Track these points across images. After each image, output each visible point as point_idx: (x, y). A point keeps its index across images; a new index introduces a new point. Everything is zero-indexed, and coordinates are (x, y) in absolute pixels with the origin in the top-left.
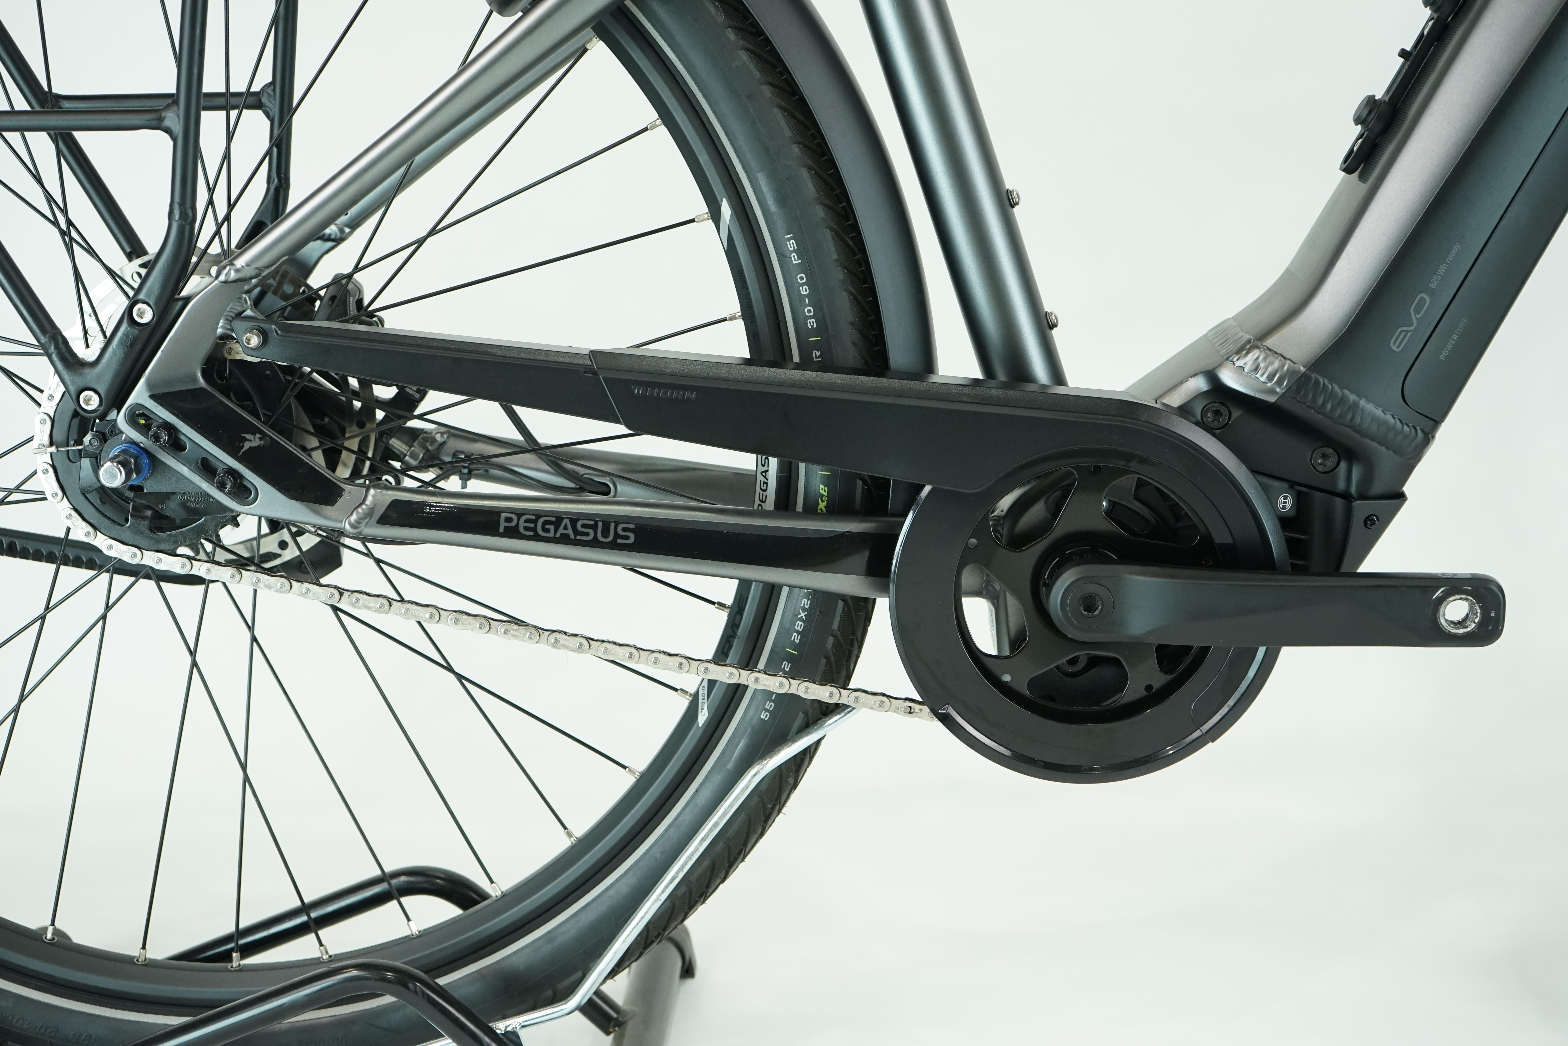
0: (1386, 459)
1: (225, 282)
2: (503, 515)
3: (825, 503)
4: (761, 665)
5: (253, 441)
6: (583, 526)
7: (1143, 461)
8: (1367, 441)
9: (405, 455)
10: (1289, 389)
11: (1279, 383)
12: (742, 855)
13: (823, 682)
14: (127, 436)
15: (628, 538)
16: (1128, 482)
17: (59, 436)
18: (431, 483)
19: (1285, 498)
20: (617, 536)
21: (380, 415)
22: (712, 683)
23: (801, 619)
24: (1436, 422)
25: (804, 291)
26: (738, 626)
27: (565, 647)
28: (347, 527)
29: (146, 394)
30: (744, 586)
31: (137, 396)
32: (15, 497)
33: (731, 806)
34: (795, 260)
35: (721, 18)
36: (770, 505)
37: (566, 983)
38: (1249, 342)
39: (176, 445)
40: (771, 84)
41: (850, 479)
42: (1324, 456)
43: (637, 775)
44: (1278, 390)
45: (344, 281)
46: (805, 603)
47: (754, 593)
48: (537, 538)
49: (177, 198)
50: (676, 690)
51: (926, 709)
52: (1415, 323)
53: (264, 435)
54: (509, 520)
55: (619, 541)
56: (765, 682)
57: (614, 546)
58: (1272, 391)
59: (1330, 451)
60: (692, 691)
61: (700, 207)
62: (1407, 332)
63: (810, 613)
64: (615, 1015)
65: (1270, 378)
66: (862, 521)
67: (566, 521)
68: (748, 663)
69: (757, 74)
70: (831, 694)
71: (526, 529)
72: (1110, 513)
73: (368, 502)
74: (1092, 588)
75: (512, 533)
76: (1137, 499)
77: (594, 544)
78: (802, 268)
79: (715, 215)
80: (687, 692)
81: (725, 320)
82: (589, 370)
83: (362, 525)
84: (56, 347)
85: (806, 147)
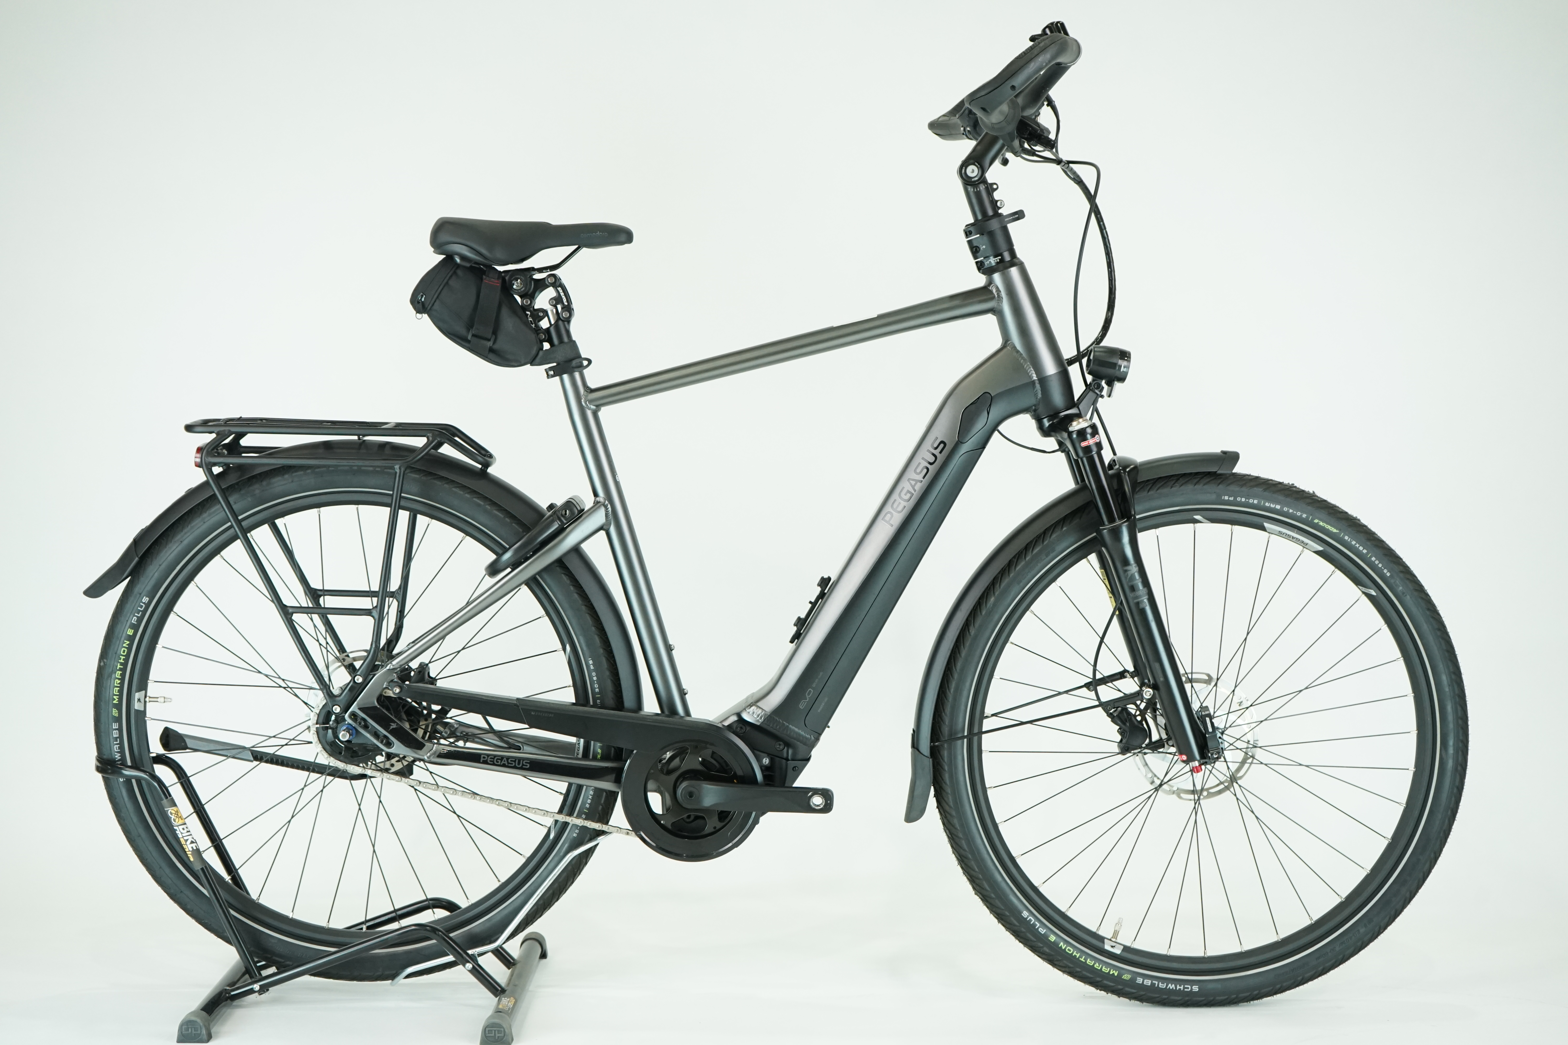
0: (801, 747)
1: (388, 669)
2: (482, 756)
3: (600, 756)
4: (575, 815)
5: (393, 726)
6: (511, 761)
7: (712, 744)
8: (793, 740)
9: (442, 732)
10: (764, 720)
11: (761, 718)
12: (564, 891)
13: (597, 822)
14: (348, 722)
15: (527, 766)
16: (707, 753)
17: (321, 720)
18: (453, 743)
19: (766, 759)
20: (523, 765)
21: (434, 716)
22: (556, 821)
23: (590, 799)
24: (820, 734)
25: (595, 678)
26: (567, 801)
27: (502, 805)
28: (426, 758)
29: (357, 708)
30: (570, 785)
31: (353, 708)
32: (292, 742)
33: (561, 868)
34: (592, 667)
35: (568, 582)
36: (580, 756)
37: (495, 938)
38: (752, 703)
39: (366, 727)
40: (586, 606)
41: (609, 747)
42: (780, 745)
43: (526, 858)
44: (760, 721)
45: (425, 667)
46: (591, 793)
47: (573, 788)
48: (494, 764)
49: (374, 640)
50: (542, 825)
51: (633, 833)
52: (808, 699)
53: (398, 724)
54: (484, 758)
55: (524, 767)
56: (575, 821)
57: (522, 768)
58: (758, 721)
59: (781, 743)
60: (549, 826)
61: (559, 646)
62: (805, 702)
63: (593, 796)
64: (512, 961)
65: (758, 716)
66: (612, 763)
67: (505, 759)
68: (570, 814)
69: (580, 602)
70: (599, 826)
71: (490, 761)
72: (702, 763)
73: (434, 749)
74: (692, 789)
75: (485, 762)
76: (712, 757)
77: (515, 767)
78: (594, 670)
79: (564, 649)
80: (546, 826)
81: (566, 687)
82: (515, 705)
83: (431, 758)
84: (326, 690)
85: (597, 628)
